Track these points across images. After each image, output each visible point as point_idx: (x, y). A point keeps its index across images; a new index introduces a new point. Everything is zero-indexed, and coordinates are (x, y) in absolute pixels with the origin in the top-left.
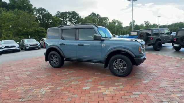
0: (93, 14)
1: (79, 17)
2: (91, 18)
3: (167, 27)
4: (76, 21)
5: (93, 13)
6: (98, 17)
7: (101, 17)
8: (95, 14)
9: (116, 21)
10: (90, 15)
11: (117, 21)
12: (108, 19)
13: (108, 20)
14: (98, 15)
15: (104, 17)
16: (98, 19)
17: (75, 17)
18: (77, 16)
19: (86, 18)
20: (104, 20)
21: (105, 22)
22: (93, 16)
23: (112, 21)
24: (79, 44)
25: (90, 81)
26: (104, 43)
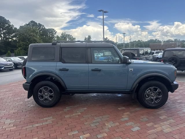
0: (33, 23)
1: (10, 26)
2: (30, 28)
3: (130, 46)
4: (4, 31)
6: (40, 28)
7: (45, 28)
8: (36, 23)
9: (67, 35)
10: (29, 24)
11: (69, 35)
12: (54, 31)
13: (55, 33)
14: (40, 25)
15: (49, 29)
16: (41, 30)
17: (4, 26)
18: (7, 23)
19: (21, 27)
20: (50, 33)
21: (51, 36)
22: (33, 25)
23: (62, 34)
24: (94, 68)
25: (126, 119)
26: (132, 67)
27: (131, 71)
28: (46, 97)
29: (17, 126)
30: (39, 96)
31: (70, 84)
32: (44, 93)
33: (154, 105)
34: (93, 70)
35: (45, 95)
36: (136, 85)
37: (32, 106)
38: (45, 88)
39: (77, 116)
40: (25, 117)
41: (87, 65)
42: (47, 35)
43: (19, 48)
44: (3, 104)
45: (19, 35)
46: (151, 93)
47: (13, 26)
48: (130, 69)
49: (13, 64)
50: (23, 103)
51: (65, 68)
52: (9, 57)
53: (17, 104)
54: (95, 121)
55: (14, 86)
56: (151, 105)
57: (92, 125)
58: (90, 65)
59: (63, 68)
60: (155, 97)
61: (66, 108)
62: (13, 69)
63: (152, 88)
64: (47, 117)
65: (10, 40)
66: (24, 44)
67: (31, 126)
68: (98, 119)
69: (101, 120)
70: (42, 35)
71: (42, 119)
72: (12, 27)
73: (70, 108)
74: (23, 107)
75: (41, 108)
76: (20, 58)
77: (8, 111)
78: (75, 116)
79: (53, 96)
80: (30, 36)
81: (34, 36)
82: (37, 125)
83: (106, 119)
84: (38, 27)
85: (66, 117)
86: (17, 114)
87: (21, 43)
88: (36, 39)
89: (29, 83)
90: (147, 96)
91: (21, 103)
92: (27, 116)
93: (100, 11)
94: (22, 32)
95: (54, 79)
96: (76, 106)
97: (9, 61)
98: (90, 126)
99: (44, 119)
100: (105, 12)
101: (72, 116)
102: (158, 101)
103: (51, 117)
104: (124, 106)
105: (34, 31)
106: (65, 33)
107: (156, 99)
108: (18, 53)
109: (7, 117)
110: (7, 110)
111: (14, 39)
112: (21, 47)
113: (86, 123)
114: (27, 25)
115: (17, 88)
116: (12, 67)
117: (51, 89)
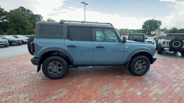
0: (22, 9)
2: (20, 12)
5: (21, 7)
6: (29, 13)
7: (33, 14)
8: (25, 9)
10: (18, 9)
11: (53, 21)
12: (41, 17)
13: (42, 18)
14: (29, 11)
15: (37, 15)
16: (30, 15)
19: (11, 11)
20: (37, 18)
21: (38, 20)
22: (22, 11)
23: (48, 19)
24: (98, 45)
25: (127, 85)
26: (127, 45)
27: (127, 48)
28: (55, 70)
29: (34, 100)
30: (48, 69)
31: (76, 58)
32: (53, 67)
33: (140, 74)
34: (97, 47)
35: (55, 69)
36: (130, 59)
37: (40, 78)
38: (54, 62)
39: (87, 86)
40: (39, 90)
41: (91, 42)
42: (35, 20)
43: (12, 28)
44: (9, 78)
45: (10, 17)
46: (139, 65)
47: (4, 9)
48: (126, 47)
49: (8, 41)
50: (30, 76)
51: (73, 45)
52: (3, 36)
53: (25, 77)
54: (104, 89)
55: (14, 60)
56: (138, 73)
57: (105, 93)
58: (94, 42)
59: (71, 45)
60: (141, 67)
61: (73, 79)
62: (8, 46)
63: (140, 61)
64: (60, 89)
65: (1, 21)
66: (15, 25)
67: (49, 99)
68: (105, 87)
69: (108, 88)
70: (30, 19)
71: (57, 91)
72: (2, 11)
73: (77, 79)
74: (33, 80)
75: (50, 80)
76: (14, 36)
77: (18, 85)
78: (85, 86)
79: (62, 69)
80: (21, 19)
81: (24, 19)
82: (54, 97)
83: (112, 87)
84: (26, 12)
85: (77, 87)
86: (28, 87)
87: (13, 24)
88: (26, 21)
89: (39, 58)
90: (136, 67)
91: (28, 76)
92: (40, 88)
93: (83, 3)
94: (13, 15)
95: (61, 55)
96: (81, 77)
97: (3, 39)
98: (103, 94)
99: (59, 90)
100: (86, 4)
101: (82, 86)
102: (143, 70)
103: (64, 89)
104: (119, 75)
105: (23, 15)
106: (50, 19)
107: (142, 69)
108: (11, 32)
109: (19, 91)
110: (16, 84)
111: (5, 20)
112: (13, 27)
113: (98, 92)
114: (17, 10)
115: (19, 63)
116: (7, 44)
117: (60, 63)
